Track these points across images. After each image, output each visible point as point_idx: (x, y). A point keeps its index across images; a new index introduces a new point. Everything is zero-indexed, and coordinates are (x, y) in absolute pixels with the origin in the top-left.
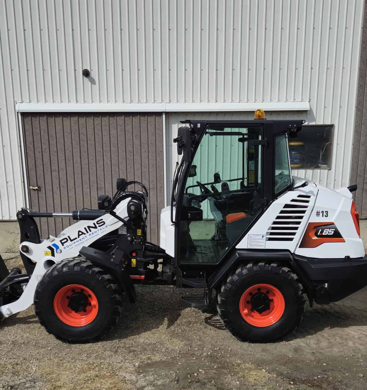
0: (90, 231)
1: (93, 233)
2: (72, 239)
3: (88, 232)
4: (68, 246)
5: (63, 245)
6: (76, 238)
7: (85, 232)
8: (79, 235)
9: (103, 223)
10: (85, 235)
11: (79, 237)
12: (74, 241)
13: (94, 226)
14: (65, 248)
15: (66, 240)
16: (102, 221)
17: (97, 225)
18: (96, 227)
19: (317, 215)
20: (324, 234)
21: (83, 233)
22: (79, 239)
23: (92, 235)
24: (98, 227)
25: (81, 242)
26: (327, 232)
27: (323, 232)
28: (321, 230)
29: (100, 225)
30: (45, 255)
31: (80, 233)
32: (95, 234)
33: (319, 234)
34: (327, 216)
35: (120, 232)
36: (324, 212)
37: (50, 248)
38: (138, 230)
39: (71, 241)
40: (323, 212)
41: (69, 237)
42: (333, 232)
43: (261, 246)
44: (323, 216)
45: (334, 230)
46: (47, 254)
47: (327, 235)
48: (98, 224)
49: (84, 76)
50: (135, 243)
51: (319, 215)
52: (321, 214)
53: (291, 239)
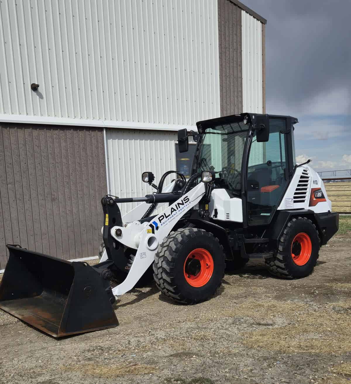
0: (179, 207)
2: (167, 216)
3: (178, 209)
4: (164, 223)
5: (160, 222)
6: (170, 215)
7: (176, 209)
8: (172, 212)
9: (188, 200)
10: (176, 212)
11: (171, 214)
12: (169, 217)
14: (161, 225)
15: (162, 217)
16: (186, 198)
17: (184, 202)
18: (183, 204)
20: (318, 196)
21: (175, 210)
22: (172, 215)
23: (181, 211)
24: (184, 203)
25: (173, 217)
28: (316, 193)
29: (186, 201)
30: (148, 233)
31: (173, 210)
33: (316, 196)
34: (317, 184)
36: (316, 181)
37: (151, 225)
38: (206, 205)
39: (166, 217)
41: (165, 214)
42: (321, 195)
43: (291, 207)
45: (321, 193)
46: (149, 232)
48: (184, 200)
50: (205, 216)
51: (314, 183)
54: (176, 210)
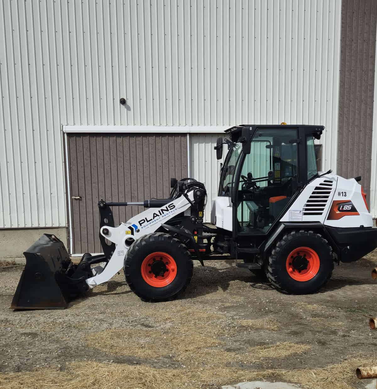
0: (163, 213)
1: (165, 215)
2: (148, 220)
3: (161, 214)
4: (145, 226)
5: (141, 225)
6: (152, 220)
7: (159, 214)
8: (154, 217)
9: (173, 207)
10: (159, 217)
11: (154, 219)
12: (150, 222)
13: (166, 209)
14: (142, 228)
15: (143, 221)
16: (172, 205)
17: (169, 209)
18: (167, 210)
19: (339, 195)
20: (344, 209)
21: (157, 215)
22: (154, 220)
23: (165, 217)
24: (169, 210)
25: (156, 222)
26: (346, 208)
27: (344, 207)
28: (342, 206)
29: (171, 208)
31: (155, 215)
32: (167, 216)
33: (340, 209)
34: (345, 196)
35: (185, 215)
36: (344, 193)
37: (130, 228)
38: (200, 212)
39: (148, 221)
40: (342, 192)
41: (146, 218)
42: (351, 208)
43: (299, 219)
44: (343, 196)
45: (351, 206)
46: (127, 233)
47: (347, 210)
48: (169, 207)
49: (121, 104)
50: (198, 223)
51: (340, 195)
52: (341, 194)
53: (321, 214)
54: (159, 216)
